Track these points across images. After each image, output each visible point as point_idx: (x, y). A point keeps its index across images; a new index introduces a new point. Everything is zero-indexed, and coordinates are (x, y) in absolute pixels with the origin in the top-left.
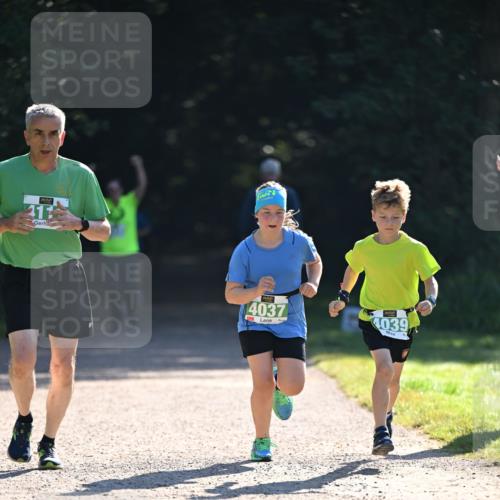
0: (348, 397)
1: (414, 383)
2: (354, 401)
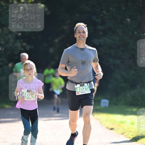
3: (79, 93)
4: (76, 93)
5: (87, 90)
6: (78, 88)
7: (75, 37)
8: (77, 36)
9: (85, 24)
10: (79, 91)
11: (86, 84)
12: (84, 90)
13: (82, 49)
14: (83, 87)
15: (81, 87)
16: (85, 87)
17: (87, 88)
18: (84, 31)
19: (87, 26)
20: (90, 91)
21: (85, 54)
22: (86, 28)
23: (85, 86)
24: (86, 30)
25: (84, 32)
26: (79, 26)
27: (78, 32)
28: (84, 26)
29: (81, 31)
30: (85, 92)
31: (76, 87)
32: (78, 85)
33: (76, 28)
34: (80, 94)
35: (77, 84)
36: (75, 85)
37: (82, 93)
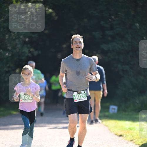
0: (111, 132)
1: (131, 128)
2: (113, 133)
3: (76, 100)
4: (74, 100)
5: (84, 97)
6: (76, 96)
7: (72, 47)
8: (74, 47)
9: (81, 35)
10: (76, 98)
11: (83, 92)
12: (81, 97)
13: (78, 60)
14: (81, 94)
15: (79, 95)
16: (82, 95)
17: (83, 95)
18: (80, 41)
19: (83, 38)
20: (86, 98)
21: (80, 65)
22: (82, 39)
23: (82, 93)
24: (82, 40)
25: (80, 43)
26: (75, 37)
27: (75, 42)
28: (79, 37)
29: (78, 42)
30: (82, 99)
31: (73, 94)
32: (76, 93)
33: (73, 40)
34: (78, 101)
35: (74, 92)
36: (73, 93)
37: (79, 100)
